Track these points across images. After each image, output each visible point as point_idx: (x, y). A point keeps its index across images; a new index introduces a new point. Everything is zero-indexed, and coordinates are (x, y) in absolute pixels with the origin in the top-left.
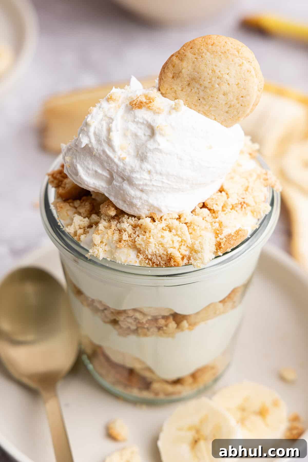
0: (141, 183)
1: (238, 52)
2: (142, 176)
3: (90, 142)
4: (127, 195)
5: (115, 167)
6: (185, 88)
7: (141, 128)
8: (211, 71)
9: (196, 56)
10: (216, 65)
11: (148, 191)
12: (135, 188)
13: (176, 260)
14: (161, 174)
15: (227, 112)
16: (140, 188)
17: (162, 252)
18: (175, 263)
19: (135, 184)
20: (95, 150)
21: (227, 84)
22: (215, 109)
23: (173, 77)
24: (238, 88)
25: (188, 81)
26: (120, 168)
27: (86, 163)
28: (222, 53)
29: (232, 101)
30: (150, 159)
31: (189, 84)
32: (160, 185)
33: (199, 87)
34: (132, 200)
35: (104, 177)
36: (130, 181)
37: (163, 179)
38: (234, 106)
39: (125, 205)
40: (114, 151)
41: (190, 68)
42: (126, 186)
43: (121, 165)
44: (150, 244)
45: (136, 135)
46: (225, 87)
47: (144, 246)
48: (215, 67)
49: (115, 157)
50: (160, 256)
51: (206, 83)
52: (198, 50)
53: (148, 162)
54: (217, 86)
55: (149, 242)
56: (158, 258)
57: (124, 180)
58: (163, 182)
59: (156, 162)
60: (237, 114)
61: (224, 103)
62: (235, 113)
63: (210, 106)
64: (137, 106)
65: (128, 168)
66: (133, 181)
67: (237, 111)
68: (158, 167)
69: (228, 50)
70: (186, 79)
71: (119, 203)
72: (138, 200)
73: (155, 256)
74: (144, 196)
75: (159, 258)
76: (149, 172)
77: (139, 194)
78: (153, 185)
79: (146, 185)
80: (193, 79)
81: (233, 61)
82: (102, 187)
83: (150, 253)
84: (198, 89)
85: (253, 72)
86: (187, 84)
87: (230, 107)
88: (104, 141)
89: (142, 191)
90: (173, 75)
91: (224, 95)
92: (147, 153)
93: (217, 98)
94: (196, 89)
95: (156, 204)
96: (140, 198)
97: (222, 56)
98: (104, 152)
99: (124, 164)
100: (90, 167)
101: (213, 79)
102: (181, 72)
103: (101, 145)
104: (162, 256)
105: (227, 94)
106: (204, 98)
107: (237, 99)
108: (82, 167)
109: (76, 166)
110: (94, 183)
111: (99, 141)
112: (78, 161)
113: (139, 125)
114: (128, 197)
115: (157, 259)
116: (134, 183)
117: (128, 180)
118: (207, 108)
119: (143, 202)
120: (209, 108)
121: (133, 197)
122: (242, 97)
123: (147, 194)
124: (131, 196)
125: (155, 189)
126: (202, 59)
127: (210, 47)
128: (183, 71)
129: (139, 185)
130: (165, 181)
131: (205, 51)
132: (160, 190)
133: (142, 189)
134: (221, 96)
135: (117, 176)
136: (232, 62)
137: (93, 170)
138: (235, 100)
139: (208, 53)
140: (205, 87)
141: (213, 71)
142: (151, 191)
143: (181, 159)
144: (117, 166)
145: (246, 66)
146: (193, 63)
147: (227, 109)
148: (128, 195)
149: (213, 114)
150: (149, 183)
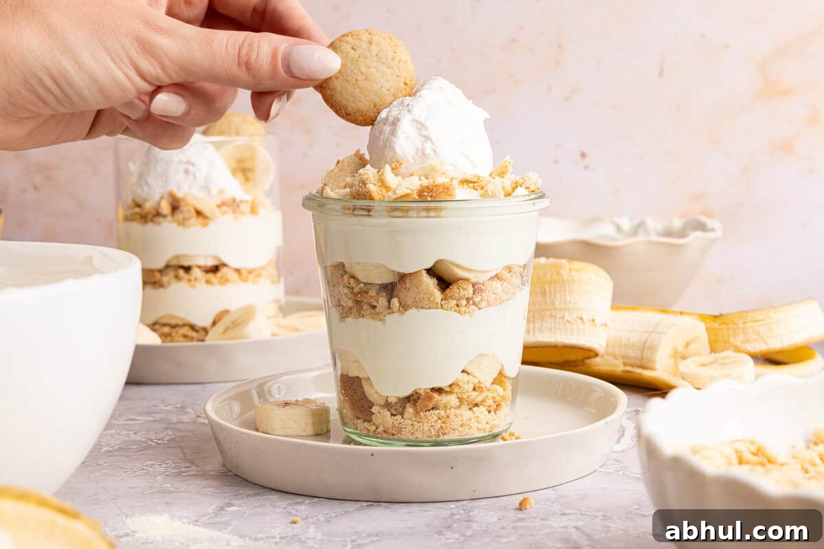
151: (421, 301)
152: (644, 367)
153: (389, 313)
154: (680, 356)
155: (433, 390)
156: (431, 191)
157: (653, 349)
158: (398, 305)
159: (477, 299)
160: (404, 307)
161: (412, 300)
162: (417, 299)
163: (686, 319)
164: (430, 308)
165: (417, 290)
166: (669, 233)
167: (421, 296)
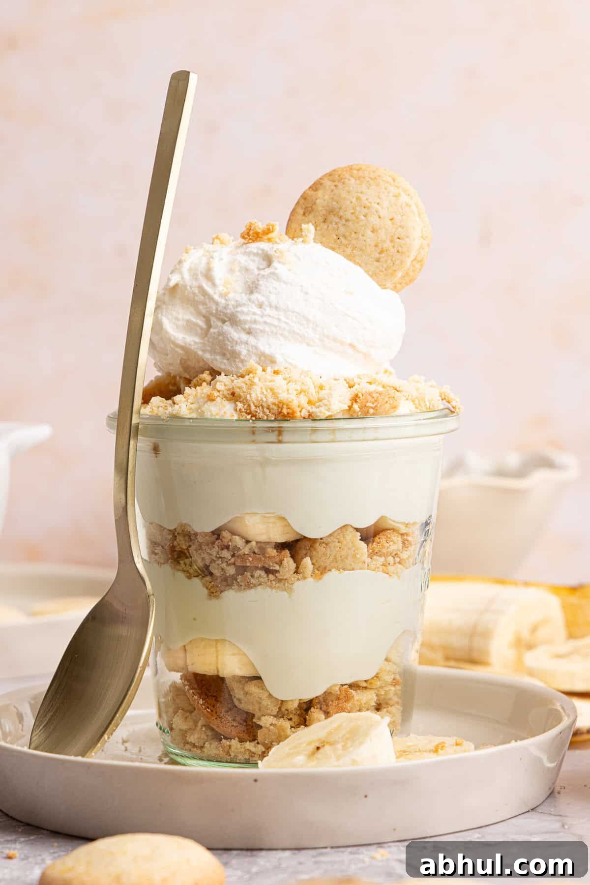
0: (248, 318)
1: (394, 180)
2: (250, 309)
3: (183, 278)
4: (228, 340)
5: (214, 307)
6: (320, 225)
7: (253, 261)
8: (355, 199)
9: (336, 183)
10: (362, 193)
11: (258, 331)
12: (240, 328)
13: (290, 406)
14: (277, 308)
15: (378, 260)
16: (247, 327)
17: (271, 400)
18: (289, 410)
19: (240, 320)
20: (188, 288)
21: (377, 217)
22: (360, 252)
23: (304, 214)
24: (393, 224)
25: (324, 215)
26: (221, 305)
27: (174, 313)
28: (371, 178)
29: (385, 241)
30: (263, 288)
31: (326, 219)
32: (276, 323)
33: (338, 220)
34: (234, 348)
35: (198, 328)
36: (232, 320)
37: (279, 315)
38: (387, 251)
39: (225, 361)
40: (214, 285)
41: (326, 197)
42: (227, 328)
43: (222, 301)
44: (254, 387)
45: (247, 270)
46: (373, 220)
47: (245, 390)
48: (360, 195)
49: (215, 293)
50: (268, 409)
51: (348, 215)
52: (339, 176)
53: (260, 293)
54: (363, 218)
55: (253, 382)
56: (265, 409)
57: (224, 322)
58: (279, 319)
59: (270, 293)
60: (392, 264)
61: (373, 243)
62: (389, 261)
63: (354, 248)
64: (251, 237)
65: (232, 303)
66: (237, 317)
67: (392, 260)
68: (273, 298)
69: (379, 176)
70: (321, 213)
71: (216, 360)
72: (243, 346)
73: (260, 407)
74: (252, 340)
75: (267, 411)
76: (260, 306)
77: (244, 337)
78: (265, 322)
79: (255, 322)
80: (331, 211)
81: (386, 189)
82: (195, 343)
83: (253, 399)
84: (337, 223)
85: (414, 208)
86: (322, 220)
87: (380, 253)
88: (201, 272)
89: (249, 333)
90: (303, 210)
91: (373, 231)
92: (258, 281)
93: (363, 235)
94: (334, 224)
95: (268, 351)
96: (247, 343)
97: (371, 182)
98: (201, 288)
99: (226, 300)
100: (180, 317)
101: (358, 208)
102: (315, 203)
103: (196, 279)
104: (272, 406)
105: (377, 231)
106: (345, 237)
107: (392, 241)
108: (168, 319)
109: (161, 319)
110: (184, 338)
111: (195, 276)
112: (164, 313)
113: (252, 257)
114: (229, 343)
115: (264, 412)
116: (238, 319)
117: (230, 320)
118: (349, 250)
119: (250, 349)
120: (352, 250)
121: (237, 343)
122: (399, 238)
123: (255, 337)
124: (233, 340)
125: (267, 329)
126: (344, 186)
127: (355, 172)
128: (318, 201)
129: (245, 322)
130: (283, 318)
131: (348, 176)
132: (275, 331)
133: (250, 329)
134: (369, 233)
135: (215, 320)
136: (384, 190)
137: (183, 319)
138: (388, 241)
139: (352, 179)
140: (347, 220)
141: (358, 198)
142: (261, 331)
143: (307, 293)
144: (217, 303)
145: (404, 198)
146: (332, 191)
147: (378, 255)
148: (230, 339)
149: (357, 261)
150: (258, 318)
151: (342, 560)
152: (473, 661)
153: (298, 579)
154: (524, 645)
155: (351, 686)
156: (376, 401)
157: (486, 635)
158: (311, 567)
159: (404, 555)
160: (321, 570)
161: (332, 558)
162: (338, 556)
163: (532, 591)
164: (353, 569)
165: (339, 544)
166: (501, 473)
167: (343, 553)
